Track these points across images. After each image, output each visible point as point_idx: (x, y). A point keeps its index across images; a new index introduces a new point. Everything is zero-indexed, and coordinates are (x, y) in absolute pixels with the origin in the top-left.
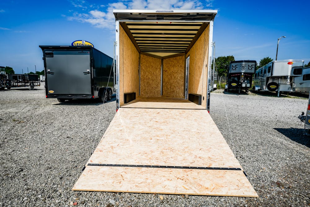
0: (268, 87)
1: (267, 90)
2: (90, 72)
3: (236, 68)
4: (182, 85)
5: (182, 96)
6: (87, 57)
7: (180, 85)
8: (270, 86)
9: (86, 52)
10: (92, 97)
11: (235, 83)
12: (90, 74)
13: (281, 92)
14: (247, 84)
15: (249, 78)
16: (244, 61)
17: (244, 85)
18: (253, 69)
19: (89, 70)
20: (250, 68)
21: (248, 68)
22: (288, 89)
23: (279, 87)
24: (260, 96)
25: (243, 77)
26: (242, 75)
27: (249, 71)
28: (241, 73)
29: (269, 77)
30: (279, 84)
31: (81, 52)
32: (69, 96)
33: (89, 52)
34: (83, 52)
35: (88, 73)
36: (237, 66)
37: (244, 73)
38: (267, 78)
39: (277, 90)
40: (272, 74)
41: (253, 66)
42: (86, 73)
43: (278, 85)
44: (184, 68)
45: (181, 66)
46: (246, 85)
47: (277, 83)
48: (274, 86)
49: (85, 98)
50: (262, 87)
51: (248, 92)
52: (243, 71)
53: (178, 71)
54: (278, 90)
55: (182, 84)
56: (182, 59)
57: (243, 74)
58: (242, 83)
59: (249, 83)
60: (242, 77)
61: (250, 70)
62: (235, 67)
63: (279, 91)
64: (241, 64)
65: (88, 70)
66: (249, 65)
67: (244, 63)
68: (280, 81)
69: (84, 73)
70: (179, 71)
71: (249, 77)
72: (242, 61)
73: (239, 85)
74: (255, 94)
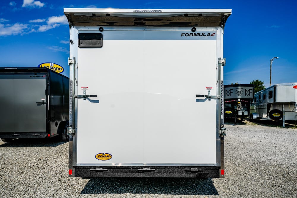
0: (270, 114)
1: (269, 118)
2: (45, 102)
3: (231, 93)
6: (42, 82)
8: (273, 115)
9: (41, 75)
10: (48, 136)
11: (230, 111)
12: (45, 105)
13: (286, 121)
14: (245, 112)
15: (246, 105)
16: (240, 84)
17: (240, 113)
18: (251, 94)
19: (44, 100)
20: (248, 93)
21: (246, 93)
22: (295, 117)
23: (284, 115)
24: (261, 126)
25: (240, 104)
26: (239, 102)
27: (246, 97)
28: (237, 99)
29: (271, 104)
30: (283, 111)
31: (34, 75)
32: (15, 134)
35: (43, 103)
36: (231, 91)
37: (241, 99)
38: (268, 104)
39: (281, 119)
40: (275, 100)
41: (251, 91)
42: (39, 104)
43: (282, 113)
46: (243, 113)
47: (281, 110)
48: (277, 114)
49: (37, 137)
50: (261, 115)
51: (244, 121)
52: (240, 97)
54: (283, 119)
57: (239, 100)
58: (238, 111)
59: (247, 111)
60: (238, 104)
61: (248, 95)
62: (229, 92)
63: (284, 121)
64: (236, 89)
65: (42, 100)
66: (246, 90)
67: (239, 87)
68: (284, 109)
71: (246, 103)
72: (237, 85)
73: (235, 113)
74: (253, 124)
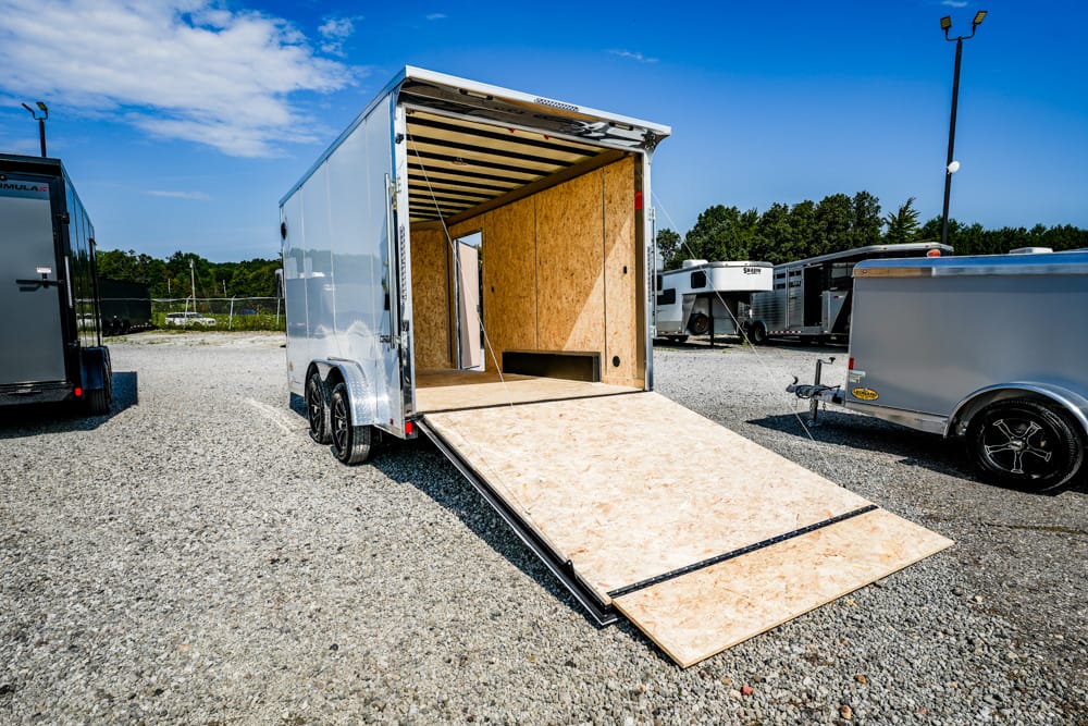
4: (440, 325)
5: (444, 361)
7: (433, 324)
33: (47, 185)
34: (9, 182)
44: (444, 271)
45: (432, 264)
53: (421, 279)
55: (439, 321)
56: (432, 238)
69: (19, 282)
70: (427, 280)
